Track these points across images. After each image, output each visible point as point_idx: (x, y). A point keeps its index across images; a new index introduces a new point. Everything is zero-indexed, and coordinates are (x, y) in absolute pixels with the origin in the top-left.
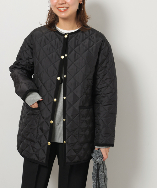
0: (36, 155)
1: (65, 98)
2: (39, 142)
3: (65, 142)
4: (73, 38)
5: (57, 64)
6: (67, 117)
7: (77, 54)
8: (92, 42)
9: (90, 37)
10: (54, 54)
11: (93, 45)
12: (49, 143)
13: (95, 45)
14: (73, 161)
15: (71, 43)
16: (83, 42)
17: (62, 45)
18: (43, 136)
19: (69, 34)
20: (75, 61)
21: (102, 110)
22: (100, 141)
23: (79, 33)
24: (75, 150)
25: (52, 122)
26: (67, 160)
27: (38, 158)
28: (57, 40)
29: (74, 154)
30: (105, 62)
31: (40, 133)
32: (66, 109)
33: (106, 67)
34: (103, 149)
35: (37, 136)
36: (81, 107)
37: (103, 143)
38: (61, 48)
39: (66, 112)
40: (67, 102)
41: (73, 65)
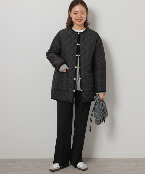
0: (66, 98)
1: (80, 67)
3: (82, 91)
4: (82, 36)
5: (75, 48)
6: (82, 77)
7: (85, 44)
8: (92, 37)
9: (91, 35)
10: (73, 43)
11: (93, 38)
12: (74, 91)
13: (94, 39)
14: (86, 101)
15: (81, 38)
16: (88, 37)
17: (77, 38)
18: (70, 87)
19: (80, 33)
20: (84, 47)
21: (98, 73)
23: (85, 33)
24: (87, 95)
25: (75, 79)
26: (83, 100)
28: (74, 35)
29: (86, 97)
30: (99, 48)
32: (81, 73)
34: (101, 94)
35: (66, 87)
36: (89, 72)
37: (100, 90)
38: (77, 40)
39: (82, 75)
40: (81, 69)
41: (83, 49)
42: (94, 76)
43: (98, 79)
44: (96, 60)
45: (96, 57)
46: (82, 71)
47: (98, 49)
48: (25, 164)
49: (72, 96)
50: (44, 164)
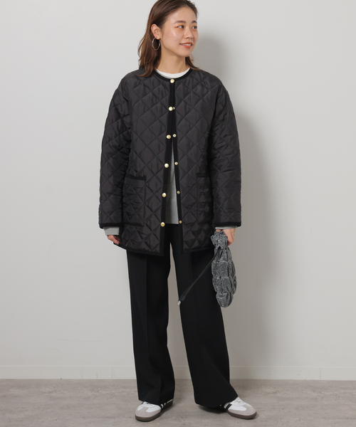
0: (146, 243)
1: (176, 163)
2: (147, 225)
3: (181, 222)
4: (181, 85)
5: (164, 118)
6: (181, 188)
7: (188, 106)
8: (205, 89)
9: (203, 83)
10: (159, 105)
11: (208, 92)
12: (163, 224)
13: (210, 93)
14: (193, 247)
15: (179, 91)
16: (194, 90)
17: (168, 92)
18: (153, 216)
19: (175, 79)
20: (186, 114)
21: (222, 178)
22: (223, 219)
23: (188, 78)
24: (193, 233)
25: (164, 195)
26: (185, 246)
27: (149, 246)
28: (161, 86)
29: (193, 237)
30: (222, 115)
31: (148, 212)
32: (180, 178)
33: (223, 120)
34: (227, 230)
35: (144, 216)
36: (199, 175)
37: (227, 221)
38: (167, 97)
39: (181, 182)
40: (180, 169)
41: (184, 119)
42: (211, 186)
43: (222, 193)
44: (217, 146)
45: (216, 138)
46: (181, 173)
47: (221, 117)
48: (52, 392)
49: (159, 238)
50: (98, 392)
